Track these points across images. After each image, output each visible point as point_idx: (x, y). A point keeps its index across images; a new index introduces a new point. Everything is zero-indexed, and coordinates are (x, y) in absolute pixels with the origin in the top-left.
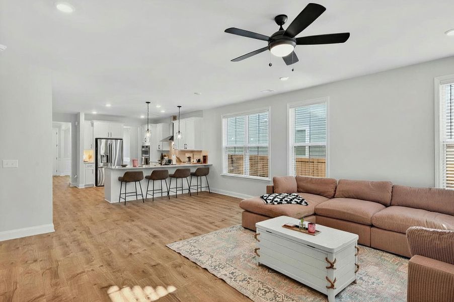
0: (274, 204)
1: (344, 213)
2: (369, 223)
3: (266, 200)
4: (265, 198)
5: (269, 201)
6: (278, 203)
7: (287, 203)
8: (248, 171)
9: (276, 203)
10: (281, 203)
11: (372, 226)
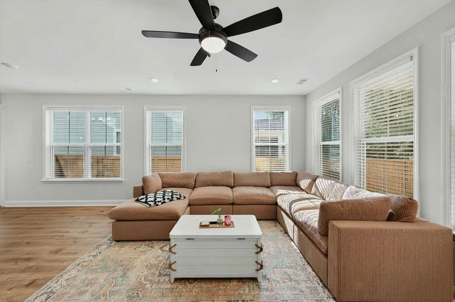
0: (158, 205)
1: (214, 199)
2: (232, 202)
3: (146, 202)
4: (144, 200)
5: (152, 203)
6: (162, 203)
7: (170, 201)
8: (90, 173)
9: (160, 204)
10: (165, 202)
11: (233, 204)
